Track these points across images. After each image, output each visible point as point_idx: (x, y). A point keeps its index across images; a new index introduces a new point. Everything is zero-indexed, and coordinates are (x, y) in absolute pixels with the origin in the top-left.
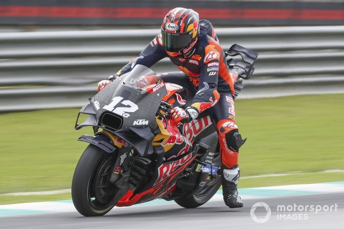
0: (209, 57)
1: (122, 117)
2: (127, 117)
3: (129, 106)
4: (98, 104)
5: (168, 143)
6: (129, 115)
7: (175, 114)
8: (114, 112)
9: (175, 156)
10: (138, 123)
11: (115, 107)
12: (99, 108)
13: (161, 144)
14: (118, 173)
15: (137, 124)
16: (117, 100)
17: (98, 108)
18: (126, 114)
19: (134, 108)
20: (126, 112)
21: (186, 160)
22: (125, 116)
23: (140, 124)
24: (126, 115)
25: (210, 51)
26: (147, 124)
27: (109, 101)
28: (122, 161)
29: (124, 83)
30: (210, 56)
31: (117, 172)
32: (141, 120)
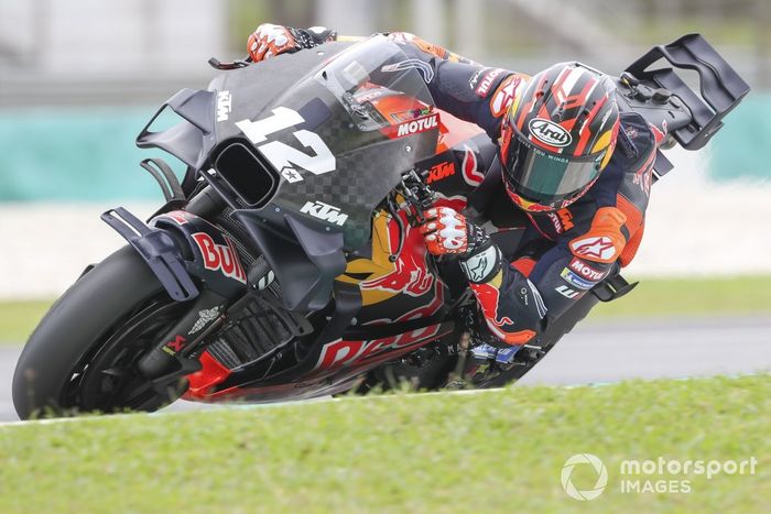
0: (591, 249)
1: (277, 176)
2: (292, 181)
3: (310, 152)
4: (229, 103)
5: (380, 287)
6: (299, 178)
7: (432, 226)
8: (262, 149)
9: (388, 321)
10: (318, 210)
11: (271, 138)
12: (225, 117)
13: (361, 283)
14: (172, 353)
15: (313, 213)
16: (285, 117)
17: (222, 116)
18: (293, 171)
19: (324, 163)
20: (295, 167)
21: (418, 337)
22: (287, 177)
23: (322, 215)
24: (292, 176)
25: (605, 233)
26: (341, 223)
27: (262, 113)
28: (199, 325)
29: (324, 74)
30: (596, 249)
31: (173, 348)
32: (327, 207)
